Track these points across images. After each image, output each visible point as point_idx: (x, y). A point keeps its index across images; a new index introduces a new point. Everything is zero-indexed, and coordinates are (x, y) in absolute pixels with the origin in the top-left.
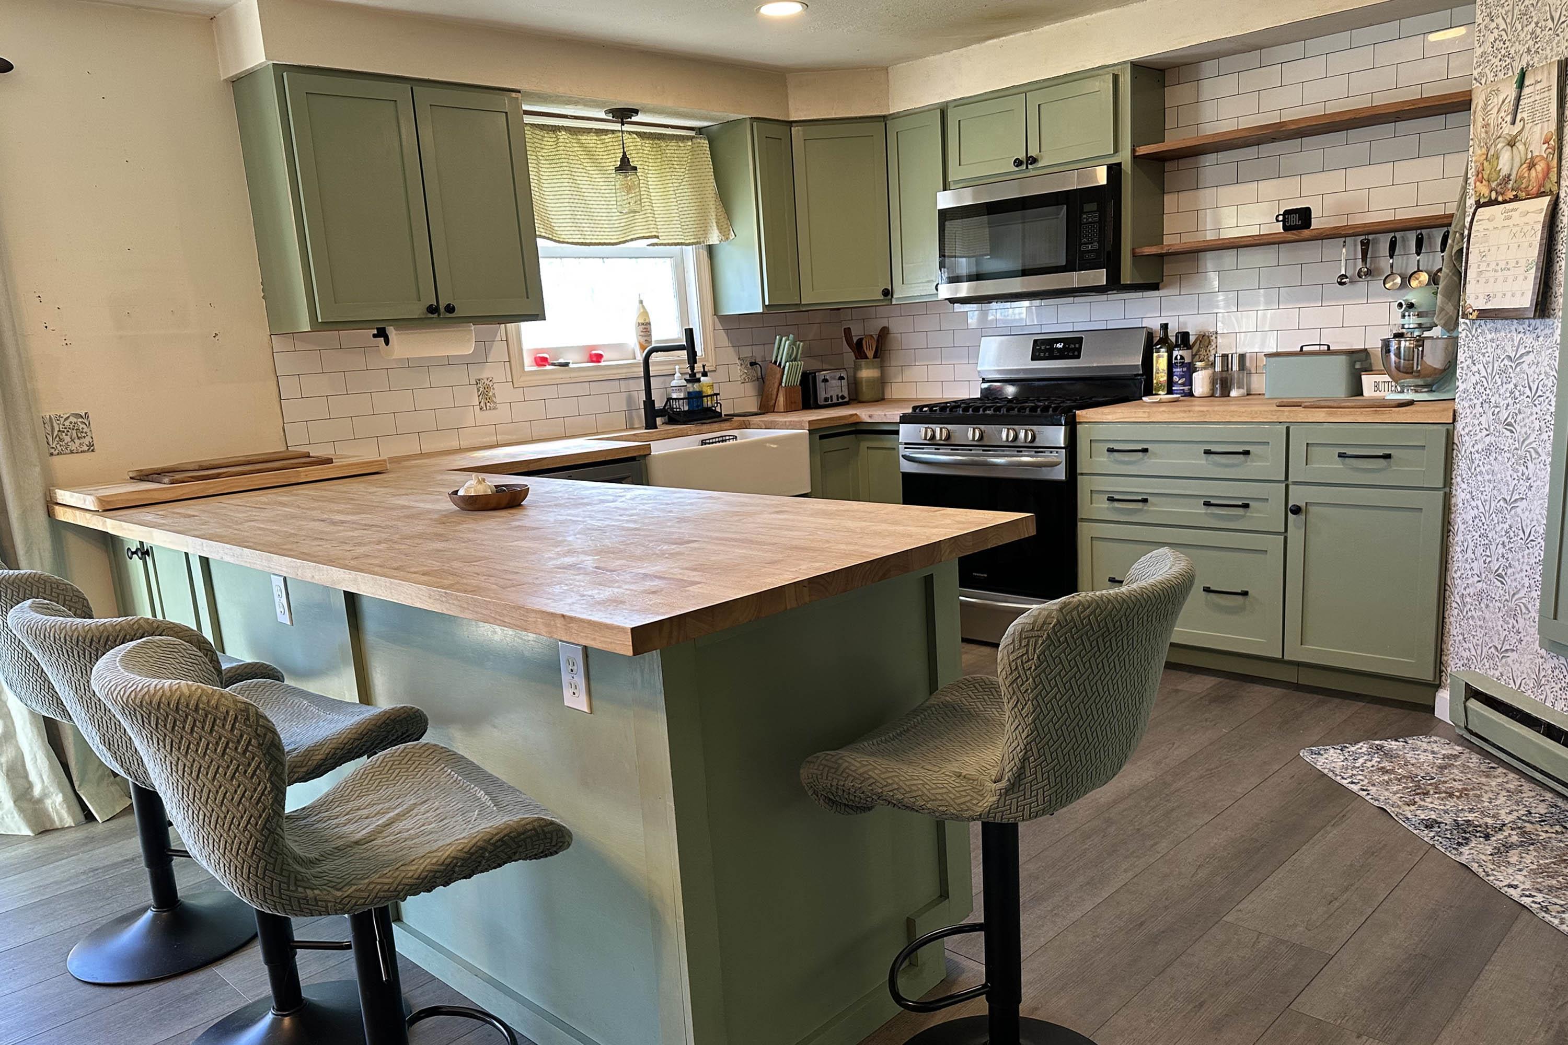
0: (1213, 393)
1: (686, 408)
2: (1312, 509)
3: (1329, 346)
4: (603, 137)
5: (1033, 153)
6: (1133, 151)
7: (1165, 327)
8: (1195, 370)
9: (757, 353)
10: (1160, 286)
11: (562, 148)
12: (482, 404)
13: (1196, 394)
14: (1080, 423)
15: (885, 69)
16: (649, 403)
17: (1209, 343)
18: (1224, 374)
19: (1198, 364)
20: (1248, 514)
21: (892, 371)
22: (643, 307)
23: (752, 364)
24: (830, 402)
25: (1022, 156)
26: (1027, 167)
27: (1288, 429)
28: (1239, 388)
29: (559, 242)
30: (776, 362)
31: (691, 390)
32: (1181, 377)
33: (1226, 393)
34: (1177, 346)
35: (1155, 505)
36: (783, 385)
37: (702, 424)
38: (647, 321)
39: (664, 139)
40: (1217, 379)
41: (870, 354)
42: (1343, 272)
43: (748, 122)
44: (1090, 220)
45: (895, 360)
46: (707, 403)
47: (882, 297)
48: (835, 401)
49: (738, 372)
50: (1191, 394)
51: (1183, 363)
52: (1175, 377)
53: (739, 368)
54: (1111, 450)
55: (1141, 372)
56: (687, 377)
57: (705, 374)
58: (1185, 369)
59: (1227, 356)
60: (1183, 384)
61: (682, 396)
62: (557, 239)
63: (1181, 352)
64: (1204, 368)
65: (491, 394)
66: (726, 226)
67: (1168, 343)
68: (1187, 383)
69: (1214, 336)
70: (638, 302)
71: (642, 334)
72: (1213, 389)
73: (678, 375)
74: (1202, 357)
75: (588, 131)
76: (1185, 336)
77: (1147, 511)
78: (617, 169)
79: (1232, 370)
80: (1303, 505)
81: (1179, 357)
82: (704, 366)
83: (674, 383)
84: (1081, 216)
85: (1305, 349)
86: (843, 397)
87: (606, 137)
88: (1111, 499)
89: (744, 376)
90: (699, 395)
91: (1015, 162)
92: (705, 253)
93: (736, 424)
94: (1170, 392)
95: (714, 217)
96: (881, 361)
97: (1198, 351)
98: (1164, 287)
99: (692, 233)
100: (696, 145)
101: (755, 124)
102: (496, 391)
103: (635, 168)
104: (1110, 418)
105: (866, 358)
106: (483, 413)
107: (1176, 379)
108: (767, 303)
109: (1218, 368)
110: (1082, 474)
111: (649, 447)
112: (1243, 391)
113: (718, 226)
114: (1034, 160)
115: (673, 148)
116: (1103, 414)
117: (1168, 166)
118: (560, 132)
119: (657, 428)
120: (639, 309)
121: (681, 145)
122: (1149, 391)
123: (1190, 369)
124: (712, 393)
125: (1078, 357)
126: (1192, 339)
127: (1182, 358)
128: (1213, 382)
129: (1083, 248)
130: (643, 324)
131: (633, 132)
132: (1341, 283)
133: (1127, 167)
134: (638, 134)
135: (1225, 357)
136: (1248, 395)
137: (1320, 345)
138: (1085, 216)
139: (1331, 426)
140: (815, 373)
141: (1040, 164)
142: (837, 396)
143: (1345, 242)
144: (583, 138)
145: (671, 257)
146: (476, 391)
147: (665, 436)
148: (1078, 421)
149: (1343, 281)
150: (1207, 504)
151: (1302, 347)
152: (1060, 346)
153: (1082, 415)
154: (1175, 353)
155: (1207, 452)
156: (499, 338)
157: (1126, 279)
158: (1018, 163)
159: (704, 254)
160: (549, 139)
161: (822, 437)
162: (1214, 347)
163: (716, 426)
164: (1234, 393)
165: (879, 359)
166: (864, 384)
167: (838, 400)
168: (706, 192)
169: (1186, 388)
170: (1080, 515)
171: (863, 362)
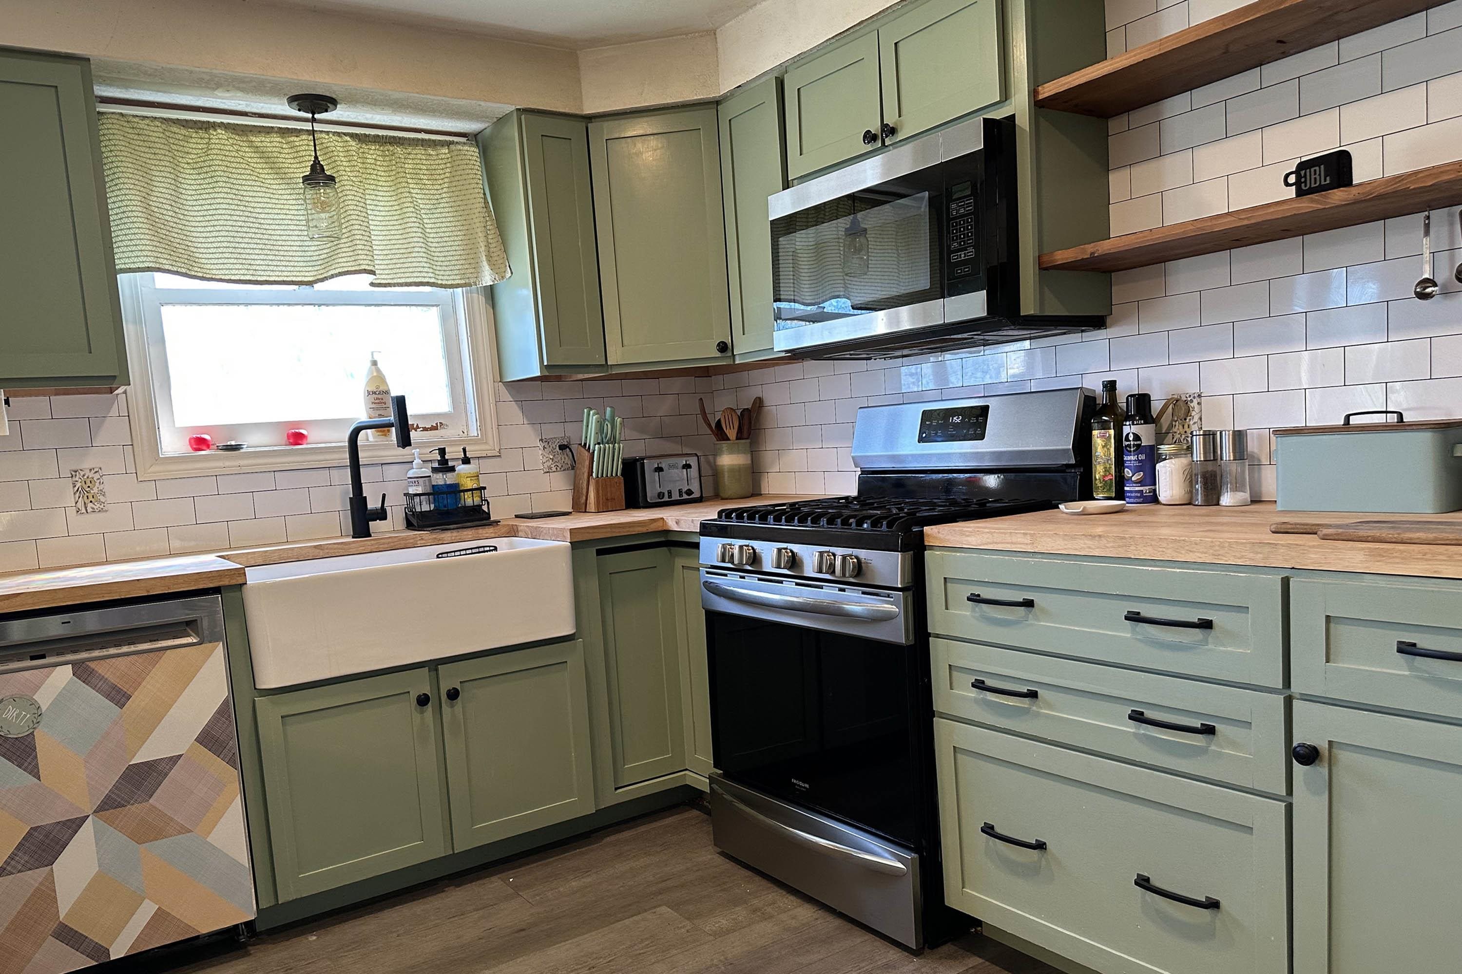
0: (1191, 498)
1: (426, 508)
2: (1343, 757)
3: (1400, 415)
4: (292, 139)
5: (890, 120)
6: (1033, 92)
7: (1110, 386)
8: (1160, 458)
9: (569, 432)
10: (1109, 321)
11: (215, 152)
12: (80, 505)
13: (1162, 498)
14: (931, 548)
15: (712, 33)
16: (358, 501)
17: (1188, 412)
18: (1210, 467)
19: (1165, 449)
20: (1213, 748)
21: (768, 457)
22: (378, 370)
23: (562, 447)
24: (666, 499)
25: (875, 127)
26: (883, 142)
27: (1286, 583)
28: (1236, 489)
29: (202, 278)
30: (585, 444)
31: (441, 482)
32: (1136, 470)
33: (1212, 496)
34: (1128, 418)
35: (1050, 707)
36: (594, 475)
37: (443, 530)
38: (382, 388)
39: (402, 144)
40: (1196, 475)
41: (732, 433)
42: (1426, 276)
43: (515, 114)
44: (962, 211)
45: (771, 442)
46: (469, 500)
47: (719, 354)
48: (676, 496)
49: (539, 457)
50: (1154, 499)
51: (1138, 446)
52: (1126, 470)
53: (540, 452)
54: (975, 599)
55: (1073, 461)
56: (436, 465)
57: (466, 461)
58: (1142, 457)
59: (1214, 434)
60: (1141, 482)
61: (420, 490)
62: (200, 275)
63: (1135, 429)
64: (1175, 455)
65: (95, 490)
66: (501, 261)
67: (1115, 414)
68: (1148, 480)
69: (1195, 401)
70: (369, 364)
71: (374, 406)
72: (1191, 492)
73: (417, 461)
74: (1177, 436)
75: (269, 130)
76: (1142, 401)
77: (1038, 715)
78: (306, 179)
79: (1222, 459)
80: (1322, 745)
81: (1131, 437)
82: (464, 450)
83: (411, 473)
84: (948, 208)
85: (1354, 420)
86: (689, 492)
87: (295, 139)
88: (979, 685)
89: (549, 464)
90: (454, 490)
91: (865, 137)
92: (482, 299)
93: (504, 530)
94: (1120, 495)
95: (483, 248)
96: (751, 443)
97: (1171, 426)
98: (1115, 323)
99: (457, 272)
100: (455, 153)
101: (523, 117)
102: (106, 488)
103: (332, 179)
104: (972, 541)
105: (729, 439)
106: (80, 517)
107: (1128, 473)
108: (545, 363)
109: (1198, 454)
110: (938, 636)
111: (241, 572)
112: (1245, 496)
113: (489, 261)
114: (893, 131)
115: (419, 156)
116: (962, 533)
117: (1114, 125)
118: (215, 130)
119: (370, 536)
120: (370, 371)
121: (432, 152)
122: (1087, 494)
123: (1152, 457)
124: (475, 486)
125: (981, 437)
126: (1156, 406)
127: (1137, 437)
128: (1191, 481)
129: (954, 258)
130: (374, 393)
131: (345, 134)
132: (1422, 296)
133: (1023, 122)
134: (352, 136)
135: (1210, 437)
136: (1253, 502)
137: (1386, 412)
138: (954, 206)
139: (1382, 582)
140: (643, 459)
141: (901, 136)
142: (680, 491)
143: (1428, 218)
144: (256, 139)
145: (437, 306)
146: (72, 486)
147: (373, 548)
148: (926, 543)
149: (1429, 290)
150: (1137, 717)
151: (1348, 417)
152: (957, 420)
153: (934, 533)
154: (1126, 430)
155: (1134, 617)
156: (114, 412)
157: (1028, 306)
158: (870, 137)
159: (480, 301)
160: (197, 140)
161: (600, 552)
162: (1196, 419)
163: (468, 533)
164: (1227, 499)
165: (748, 441)
166: (726, 475)
167: (681, 495)
168: (474, 217)
169: (1145, 489)
170: (938, 705)
171: (724, 445)
